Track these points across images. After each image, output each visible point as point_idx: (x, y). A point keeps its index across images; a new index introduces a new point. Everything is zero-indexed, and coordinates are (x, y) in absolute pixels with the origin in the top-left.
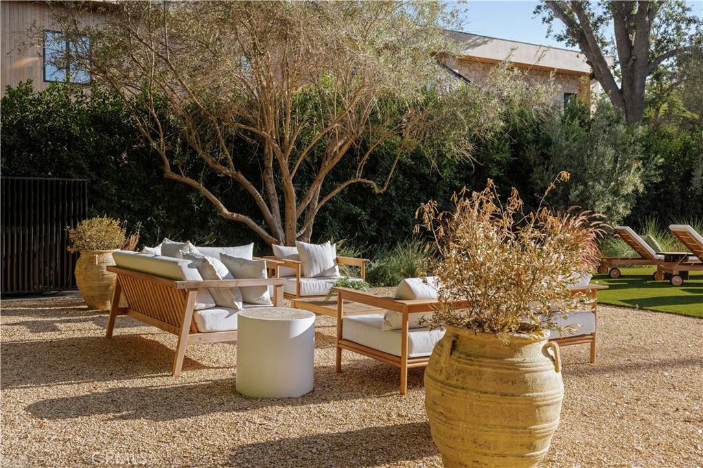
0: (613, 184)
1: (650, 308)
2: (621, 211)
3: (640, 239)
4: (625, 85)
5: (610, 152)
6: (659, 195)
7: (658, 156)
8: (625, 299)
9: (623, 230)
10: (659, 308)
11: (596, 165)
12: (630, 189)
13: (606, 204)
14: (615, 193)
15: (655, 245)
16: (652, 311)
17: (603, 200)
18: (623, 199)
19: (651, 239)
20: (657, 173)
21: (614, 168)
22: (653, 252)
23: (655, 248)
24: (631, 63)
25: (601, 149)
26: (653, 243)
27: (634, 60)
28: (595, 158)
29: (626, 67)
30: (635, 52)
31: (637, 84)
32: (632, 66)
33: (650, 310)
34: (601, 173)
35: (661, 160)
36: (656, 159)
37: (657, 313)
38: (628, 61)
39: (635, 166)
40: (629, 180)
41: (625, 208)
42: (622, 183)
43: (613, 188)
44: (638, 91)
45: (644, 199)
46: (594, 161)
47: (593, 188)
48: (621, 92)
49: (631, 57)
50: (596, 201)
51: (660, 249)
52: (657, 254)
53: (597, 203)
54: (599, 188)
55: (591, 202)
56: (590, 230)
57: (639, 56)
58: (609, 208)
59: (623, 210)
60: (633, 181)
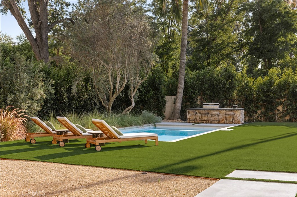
0: (29, 94)
1: (46, 161)
2: (35, 108)
3: (44, 124)
4: (37, 36)
5: (27, 77)
6: (57, 98)
7: (52, 79)
8: (36, 156)
9: (35, 119)
10: (51, 160)
11: (20, 84)
12: (39, 97)
13: (27, 105)
14: (32, 99)
15: (52, 126)
16: (47, 162)
17: (25, 103)
18: (36, 102)
19: (49, 123)
20: (53, 88)
21: (30, 85)
22: (51, 130)
23: (52, 128)
24: (39, 24)
25: (21, 75)
26: (51, 125)
27: (41, 23)
28: (19, 80)
29: (37, 27)
30: (40, 18)
31: (44, 37)
32: (40, 26)
33: (46, 162)
34: (23, 88)
35: (53, 82)
36: (51, 81)
37: (49, 163)
38: (37, 24)
39: (40, 85)
40: (38, 92)
41: (38, 106)
42: (34, 94)
43: (30, 96)
44: (44, 40)
45: (50, 100)
46: (18, 82)
47: (19, 96)
48: (36, 40)
49: (39, 21)
50: (22, 103)
51: (55, 129)
52: (53, 131)
53: (22, 104)
54: (22, 96)
55: (19, 104)
56: (19, 119)
57: (43, 21)
58: (29, 107)
59: (37, 107)
60: (40, 93)
